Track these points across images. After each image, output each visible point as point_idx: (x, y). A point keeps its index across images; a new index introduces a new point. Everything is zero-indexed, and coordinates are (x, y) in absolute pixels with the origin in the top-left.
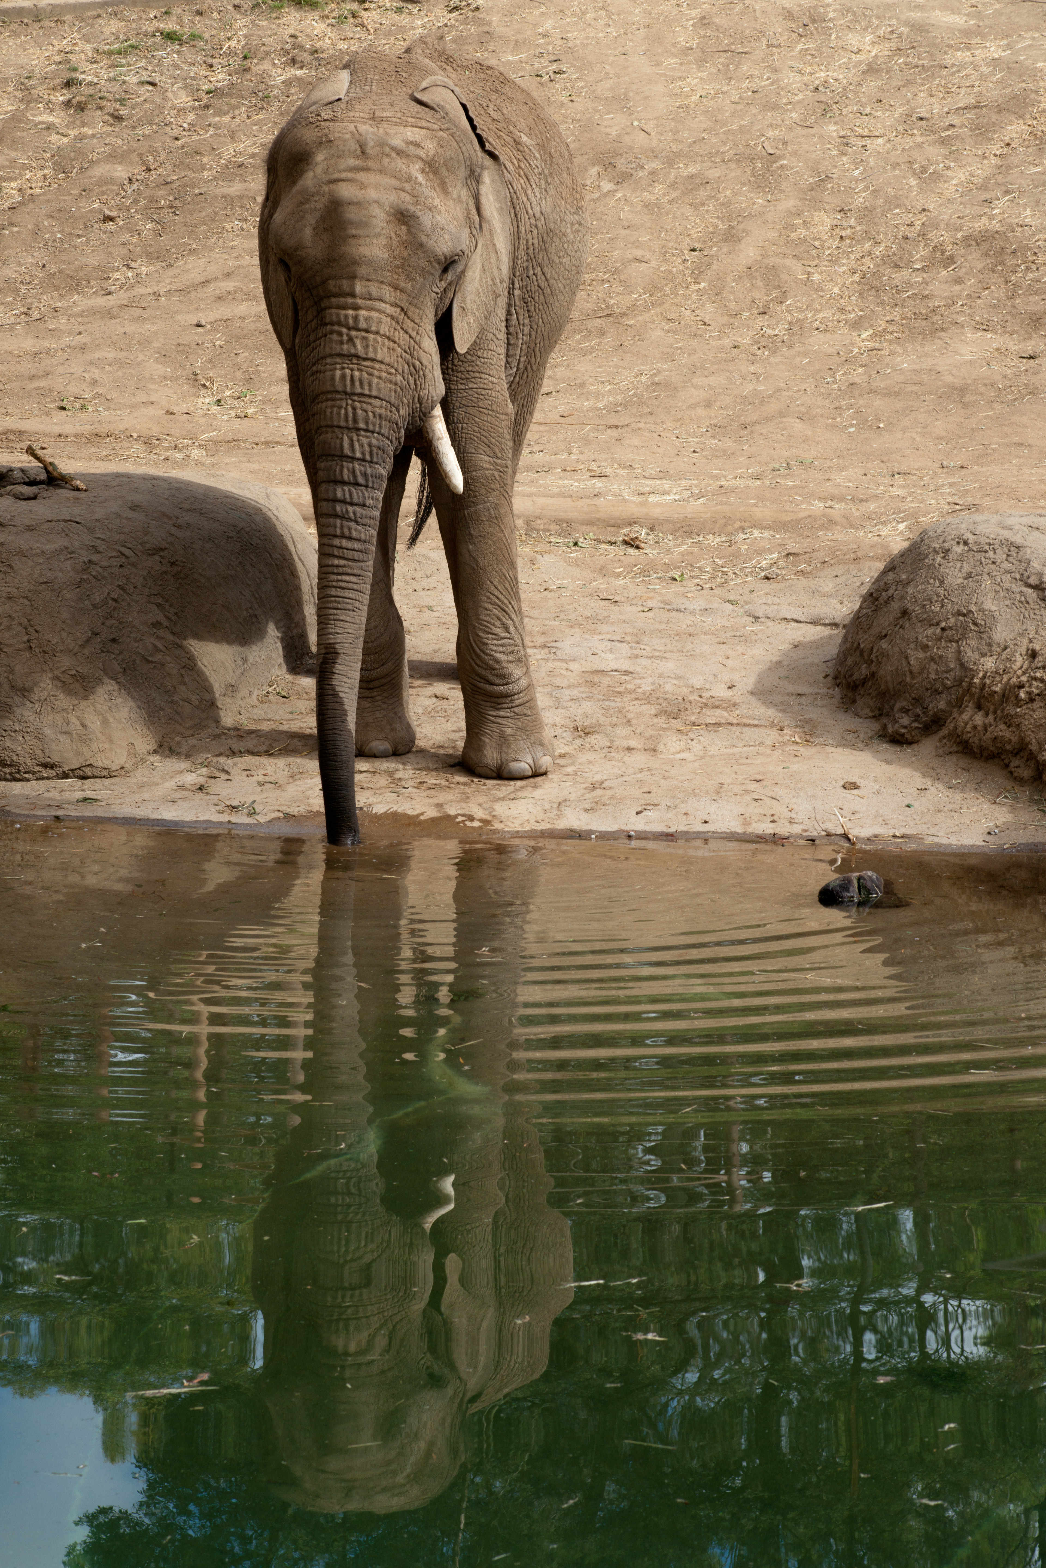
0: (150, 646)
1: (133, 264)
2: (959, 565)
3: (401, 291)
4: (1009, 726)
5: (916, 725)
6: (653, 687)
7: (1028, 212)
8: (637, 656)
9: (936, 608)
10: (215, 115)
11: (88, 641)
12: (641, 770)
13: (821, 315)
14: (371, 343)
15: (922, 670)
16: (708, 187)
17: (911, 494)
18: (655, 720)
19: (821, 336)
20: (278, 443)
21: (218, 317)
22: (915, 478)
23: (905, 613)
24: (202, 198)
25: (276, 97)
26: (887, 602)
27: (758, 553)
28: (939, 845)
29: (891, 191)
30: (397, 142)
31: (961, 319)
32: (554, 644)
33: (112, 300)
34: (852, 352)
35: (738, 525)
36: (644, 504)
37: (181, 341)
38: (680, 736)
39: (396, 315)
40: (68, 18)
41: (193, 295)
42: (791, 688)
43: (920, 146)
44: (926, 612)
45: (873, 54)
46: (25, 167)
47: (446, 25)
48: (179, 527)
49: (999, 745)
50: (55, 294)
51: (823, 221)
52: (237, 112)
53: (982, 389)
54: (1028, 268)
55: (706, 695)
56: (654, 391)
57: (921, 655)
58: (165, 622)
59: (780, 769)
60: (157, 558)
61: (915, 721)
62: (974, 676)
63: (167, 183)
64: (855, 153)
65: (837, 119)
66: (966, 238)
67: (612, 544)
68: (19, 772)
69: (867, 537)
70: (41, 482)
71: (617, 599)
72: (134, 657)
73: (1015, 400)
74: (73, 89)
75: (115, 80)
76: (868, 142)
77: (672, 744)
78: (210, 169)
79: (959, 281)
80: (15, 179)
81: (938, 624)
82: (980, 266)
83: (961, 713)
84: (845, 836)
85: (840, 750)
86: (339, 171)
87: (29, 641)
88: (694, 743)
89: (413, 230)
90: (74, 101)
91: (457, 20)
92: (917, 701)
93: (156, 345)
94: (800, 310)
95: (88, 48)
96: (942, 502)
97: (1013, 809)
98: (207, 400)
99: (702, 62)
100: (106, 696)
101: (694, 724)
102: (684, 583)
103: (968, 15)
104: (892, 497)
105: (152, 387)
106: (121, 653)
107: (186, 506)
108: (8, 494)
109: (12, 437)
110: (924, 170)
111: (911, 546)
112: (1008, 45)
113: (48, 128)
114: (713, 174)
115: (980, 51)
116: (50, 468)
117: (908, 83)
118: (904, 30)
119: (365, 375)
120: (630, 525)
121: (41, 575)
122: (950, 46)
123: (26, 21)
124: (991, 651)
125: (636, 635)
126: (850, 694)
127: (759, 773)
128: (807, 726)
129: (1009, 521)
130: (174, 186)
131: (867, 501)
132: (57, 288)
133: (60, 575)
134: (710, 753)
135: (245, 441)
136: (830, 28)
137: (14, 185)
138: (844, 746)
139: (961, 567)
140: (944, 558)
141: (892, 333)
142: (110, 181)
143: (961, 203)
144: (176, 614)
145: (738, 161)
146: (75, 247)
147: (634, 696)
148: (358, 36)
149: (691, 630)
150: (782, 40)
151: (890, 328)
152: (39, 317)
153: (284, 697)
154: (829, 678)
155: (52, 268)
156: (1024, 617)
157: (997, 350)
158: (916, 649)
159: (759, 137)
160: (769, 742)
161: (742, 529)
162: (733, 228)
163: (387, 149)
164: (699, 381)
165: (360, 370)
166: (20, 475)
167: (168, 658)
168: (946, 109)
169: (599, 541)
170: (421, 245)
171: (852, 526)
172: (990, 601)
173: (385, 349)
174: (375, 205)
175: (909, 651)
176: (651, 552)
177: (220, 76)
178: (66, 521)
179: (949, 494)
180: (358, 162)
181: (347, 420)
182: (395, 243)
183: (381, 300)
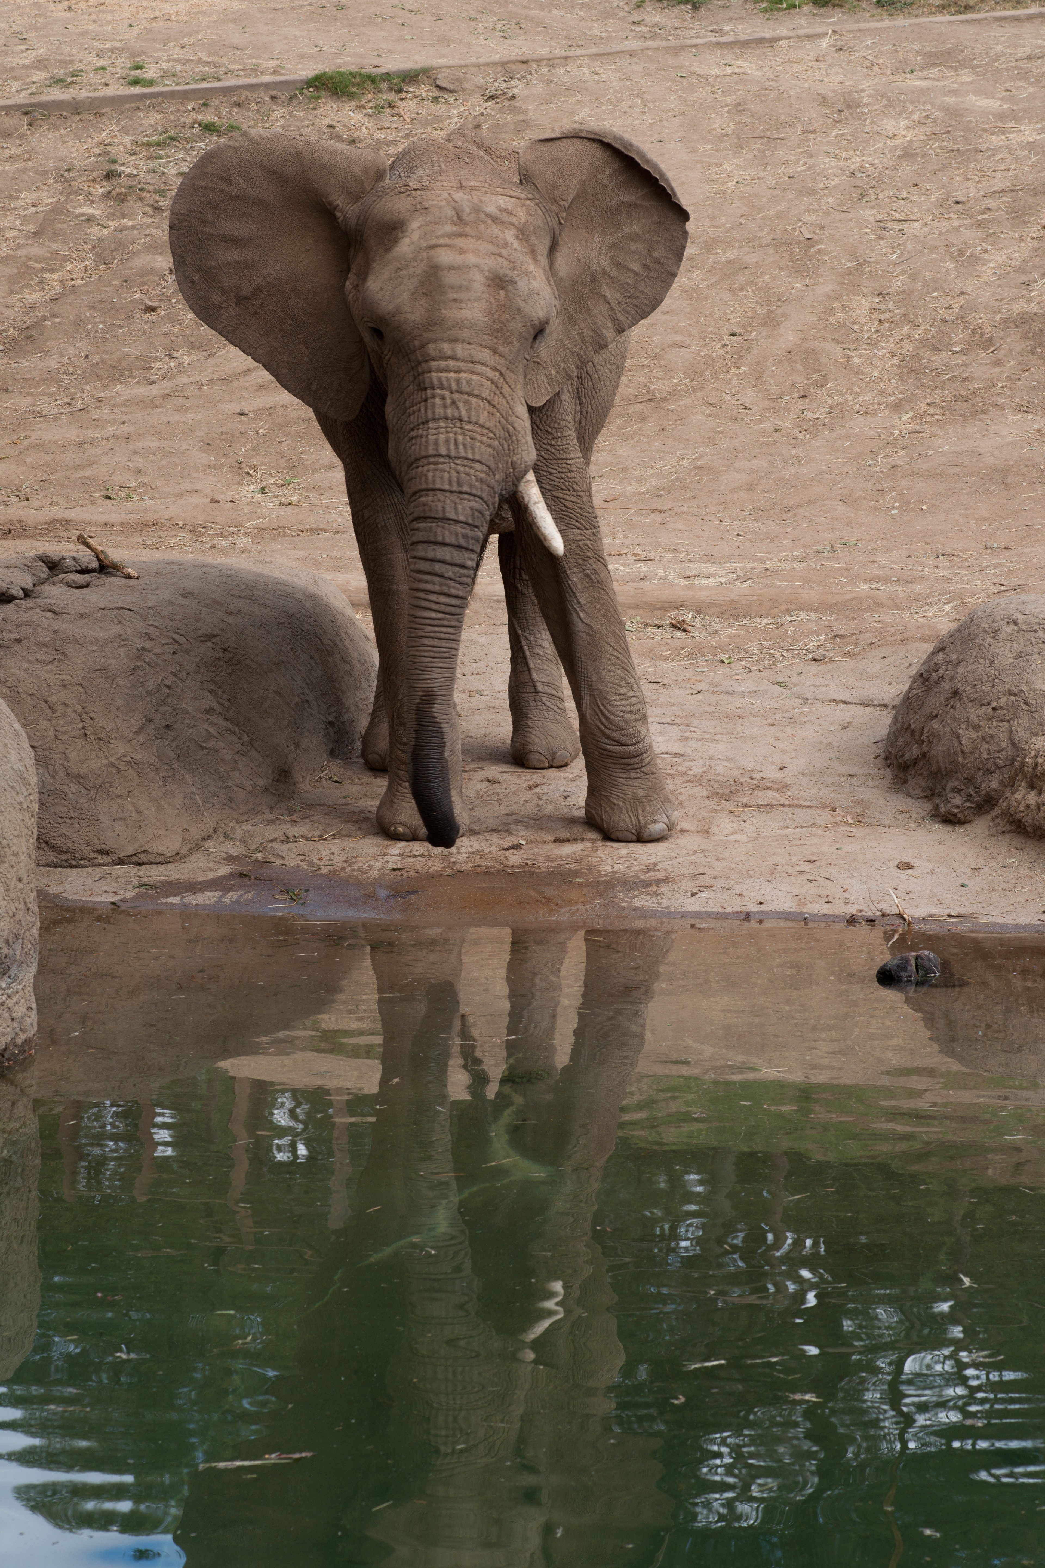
0: (204, 732)
1: (175, 354)
2: (1009, 644)
3: (500, 355)
5: (968, 804)
6: (704, 769)
8: (686, 739)
9: (987, 688)
11: (142, 728)
12: (695, 852)
13: (861, 398)
14: (473, 406)
15: (974, 749)
16: (747, 272)
17: (956, 575)
18: (707, 802)
19: (862, 419)
20: (322, 530)
21: (261, 405)
22: (959, 559)
23: (955, 693)
26: (937, 683)
27: (805, 635)
28: (996, 925)
29: (928, 275)
30: (491, 209)
31: (1001, 401)
33: (154, 390)
34: (893, 434)
35: (784, 607)
36: (690, 587)
37: (224, 430)
38: (732, 818)
39: (495, 379)
40: (106, 110)
41: (235, 384)
42: (842, 769)
43: (957, 229)
44: (977, 692)
45: (908, 139)
46: (66, 259)
47: (482, 114)
48: (231, 613)
50: (98, 384)
51: (861, 306)
53: (1024, 470)
55: (757, 776)
56: (696, 475)
57: (973, 735)
58: (218, 709)
59: (833, 849)
60: (209, 644)
61: (968, 800)
62: (1026, 755)
64: (893, 237)
65: (873, 204)
66: (1005, 321)
67: (659, 627)
68: (75, 858)
69: (912, 619)
70: (93, 571)
71: (665, 682)
72: (188, 743)
74: (113, 181)
75: (154, 171)
76: (905, 226)
77: (724, 826)
79: (998, 363)
80: (57, 271)
81: (989, 704)
82: (1019, 347)
83: (1013, 793)
84: (901, 916)
85: (893, 830)
86: (437, 237)
87: (83, 728)
88: (746, 824)
89: (511, 295)
90: (114, 193)
91: (492, 109)
92: (970, 780)
93: (199, 433)
94: (841, 394)
95: (127, 140)
96: (987, 582)
98: (251, 488)
99: (738, 147)
100: (161, 783)
101: (746, 806)
102: (732, 665)
103: (1002, 99)
104: (936, 578)
105: (195, 475)
106: (175, 739)
107: (236, 593)
108: (61, 582)
109: (58, 526)
110: (961, 253)
111: (960, 626)
112: (1043, 128)
113: (88, 220)
114: (751, 259)
115: (1014, 135)
116: (102, 557)
117: (944, 168)
118: (939, 114)
119: (468, 439)
120: (677, 608)
121: (95, 662)
122: (985, 130)
123: (65, 114)
124: (1042, 731)
125: (685, 718)
126: (901, 775)
127: (812, 854)
128: (859, 807)
131: (912, 582)
132: (99, 378)
133: (114, 662)
134: (763, 835)
135: (290, 528)
136: (864, 114)
137: (55, 276)
138: (897, 826)
139: (1011, 647)
140: (993, 638)
141: (932, 415)
142: (152, 271)
143: (999, 286)
144: (229, 700)
145: (776, 246)
146: (117, 337)
147: (685, 778)
148: (394, 125)
149: (741, 712)
150: (817, 126)
151: (931, 411)
152: (82, 407)
153: (336, 782)
154: (880, 759)
155: (95, 359)
157: (1038, 431)
158: (967, 729)
159: (795, 222)
160: (821, 822)
161: (789, 611)
162: (772, 312)
163: (483, 216)
164: (741, 464)
165: (464, 434)
166: (72, 563)
167: (222, 744)
168: (982, 193)
169: (647, 625)
170: (519, 310)
171: (898, 608)
172: (1040, 680)
173: (486, 413)
174: (475, 270)
175: (960, 731)
176: (699, 635)
178: (119, 608)
179: (994, 575)
180: (455, 229)
181: (450, 484)
182: (494, 308)
183: (482, 363)
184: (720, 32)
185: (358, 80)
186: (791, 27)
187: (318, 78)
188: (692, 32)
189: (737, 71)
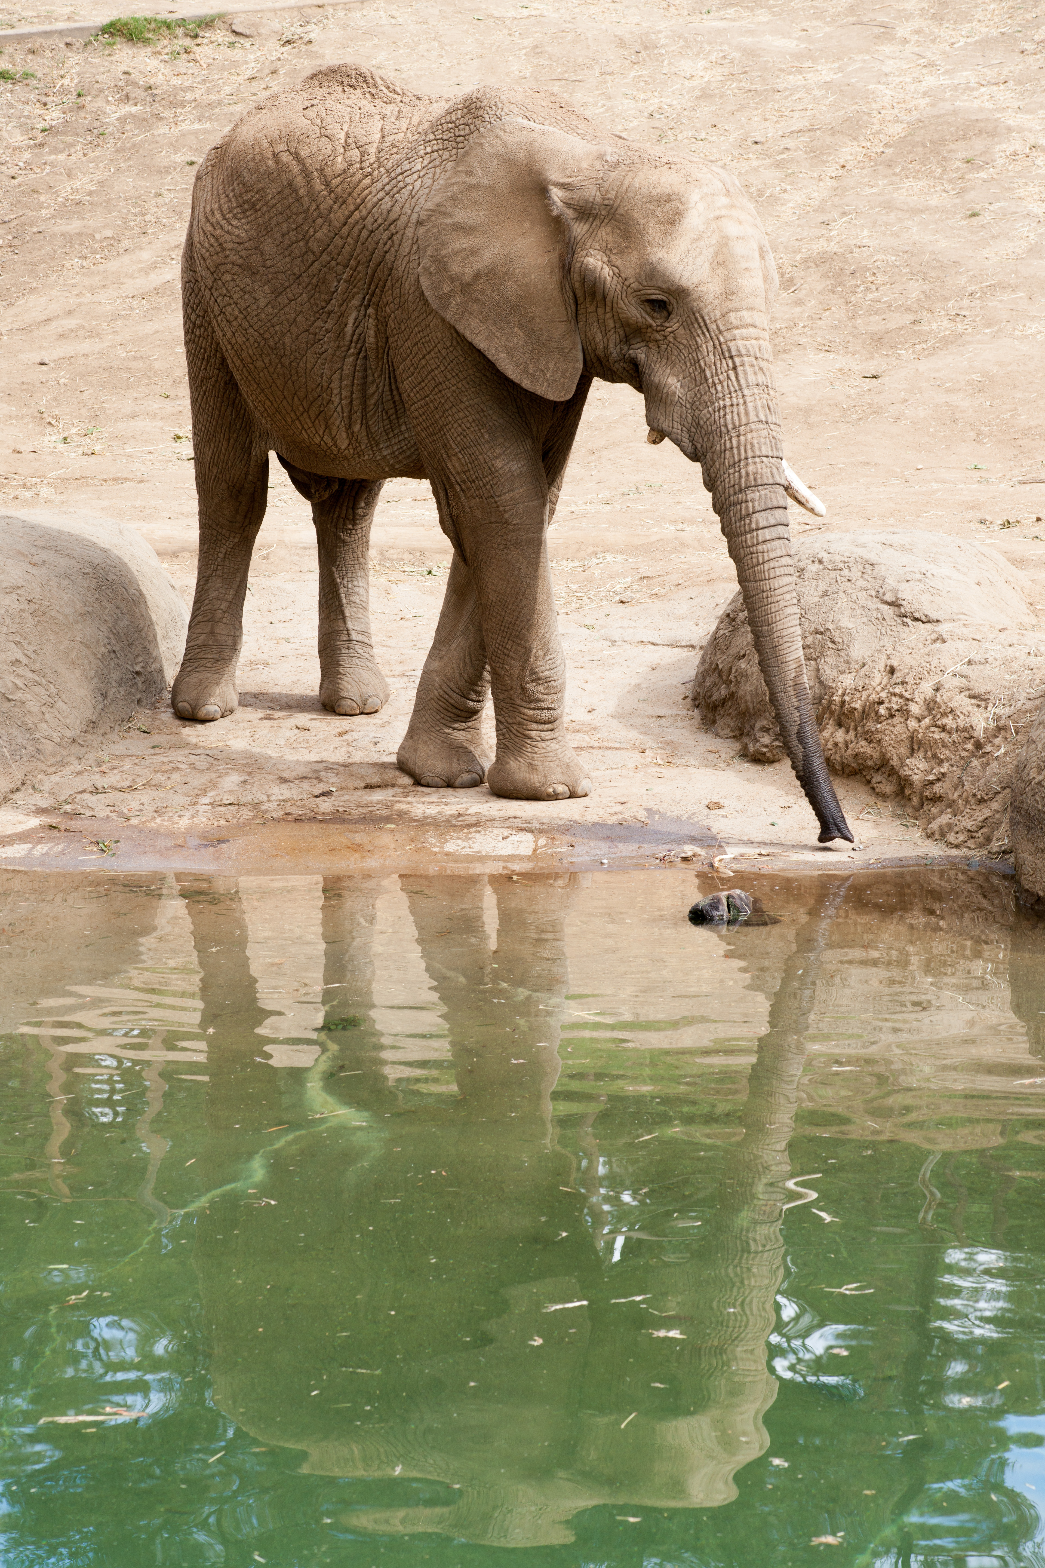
0: (10, 684)
2: (814, 583)
4: (870, 743)
5: (777, 743)
7: (866, 232)
10: (50, 153)
20: (126, 479)
21: (62, 355)
24: (41, 236)
25: (111, 134)
26: (744, 623)
27: (612, 577)
28: (805, 862)
31: (803, 340)
32: (413, 673)
35: (590, 550)
37: (25, 380)
41: (35, 333)
42: (651, 711)
43: (756, 169)
45: (706, 79)
47: (279, 59)
48: (35, 565)
49: (860, 761)
52: (72, 150)
53: (827, 410)
54: (867, 289)
58: (25, 660)
59: (644, 791)
60: (14, 596)
61: (776, 740)
62: (833, 693)
63: (5, 222)
65: (672, 145)
66: (805, 260)
69: (719, 559)
73: (859, 419)
78: (47, 208)
79: (799, 303)
82: (820, 287)
85: (702, 770)
86: (718, 209)
91: (289, 54)
97: (877, 824)
98: (54, 438)
103: (799, 39)
107: (40, 543)
110: (761, 193)
112: (839, 68)
115: (811, 74)
117: (742, 108)
118: (737, 55)
122: (781, 70)
124: (849, 668)
126: (710, 715)
127: (622, 797)
128: (668, 748)
129: (863, 540)
130: (12, 224)
135: (93, 478)
136: (661, 55)
138: (706, 766)
139: (817, 586)
143: (799, 226)
144: (34, 651)
148: (191, 71)
150: (615, 67)
153: (145, 732)
154: (688, 700)
156: (882, 634)
157: (840, 370)
160: (631, 765)
161: (595, 554)
167: (29, 697)
168: (780, 133)
171: (704, 549)
172: (846, 619)
174: (753, 240)
177: (54, 115)
180: (727, 200)
185: (153, 25)
187: (112, 25)
189: (533, 13)
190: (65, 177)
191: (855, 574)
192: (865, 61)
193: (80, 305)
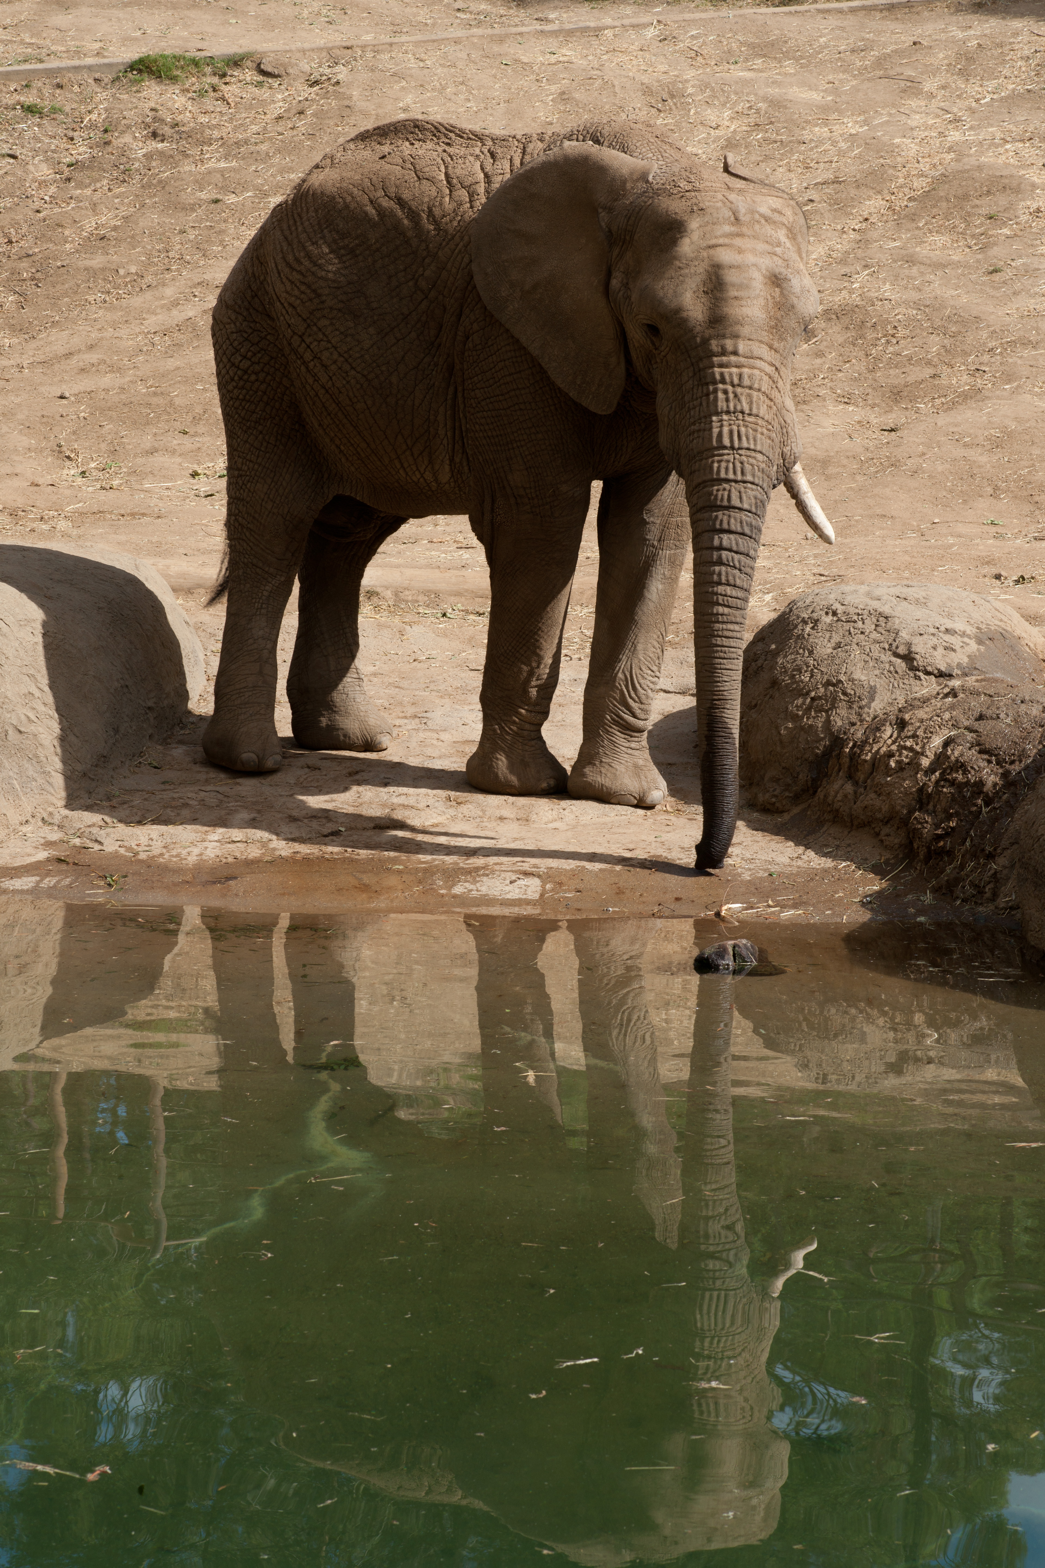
0: (23, 717)
2: (828, 635)
3: (776, 351)
4: (879, 795)
5: (787, 794)
7: (888, 286)
9: (806, 677)
10: (76, 188)
12: (513, 839)
14: (754, 399)
15: (792, 740)
17: (776, 565)
20: (144, 515)
21: (82, 389)
22: (779, 549)
23: (774, 683)
24: (64, 270)
25: (137, 170)
26: (756, 672)
30: (764, 210)
31: (822, 392)
32: (425, 715)
37: (45, 413)
38: (552, 806)
39: (772, 374)
41: (57, 366)
42: (661, 758)
44: (796, 682)
45: (732, 129)
47: (306, 99)
48: (48, 598)
49: (870, 814)
52: (98, 185)
53: (845, 461)
54: (888, 342)
57: (791, 725)
58: (37, 693)
59: (652, 838)
60: (27, 629)
61: (786, 790)
62: (844, 745)
63: (28, 256)
66: (827, 312)
67: (480, 615)
72: (6, 728)
73: (877, 472)
77: (544, 813)
78: (72, 242)
79: (820, 354)
81: (808, 693)
82: (841, 340)
83: (831, 782)
86: (716, 237)
88: (566, 812)
89: (785, 292)
91: (317, 95)
92: (788, 770)
93: (20, 416)
96: (807, 573)
98: (72, 472)
103: (825, 91)
105: (17, 458)
107: (56, 577)
111: (780, 616)
112: (865, 121)
115: (837, 126)
117: (767, 158)
118: (762, 105)
119: (751, 431)
122: (808, 122)
124: (860, 721)
127: (631, 843)
128: (678, 796)
129: (878, 592)
130: (36, 258)
134: (582, 823)
135: (111, 513)
136: (689, 104)
139: (830, 637)
140: (813, 628)
143: (821, 277)
144: (48, 684)
148: (218, 110)
149: (561, 700)
150: (642, 115)
153: (155, 767)
156: (894, 687)
157: (859, 422)
158: (786, 719)
163: (757, 216)
165: (746, 426)
167: (41, 729)
168: (805, 185)
169: (467, 612)
170: (792, 307)
172: (859, 671)
173: (765, 406)
174: (754, 268)
175: (779, 721)
177: (81, 149)
179: (814, 565)
180: (733, 229)
181: (735, 473)
182: (771, 305)
183: (761, 359)
184: (546, 20)
185: (182, 63)
186: (616, 16)
187: (141, 61)
188: (516, 20)
189: (561, 59)
190: (90, 213)
191: (869, 626)
192: (890, 115)
193: (102, 339)
